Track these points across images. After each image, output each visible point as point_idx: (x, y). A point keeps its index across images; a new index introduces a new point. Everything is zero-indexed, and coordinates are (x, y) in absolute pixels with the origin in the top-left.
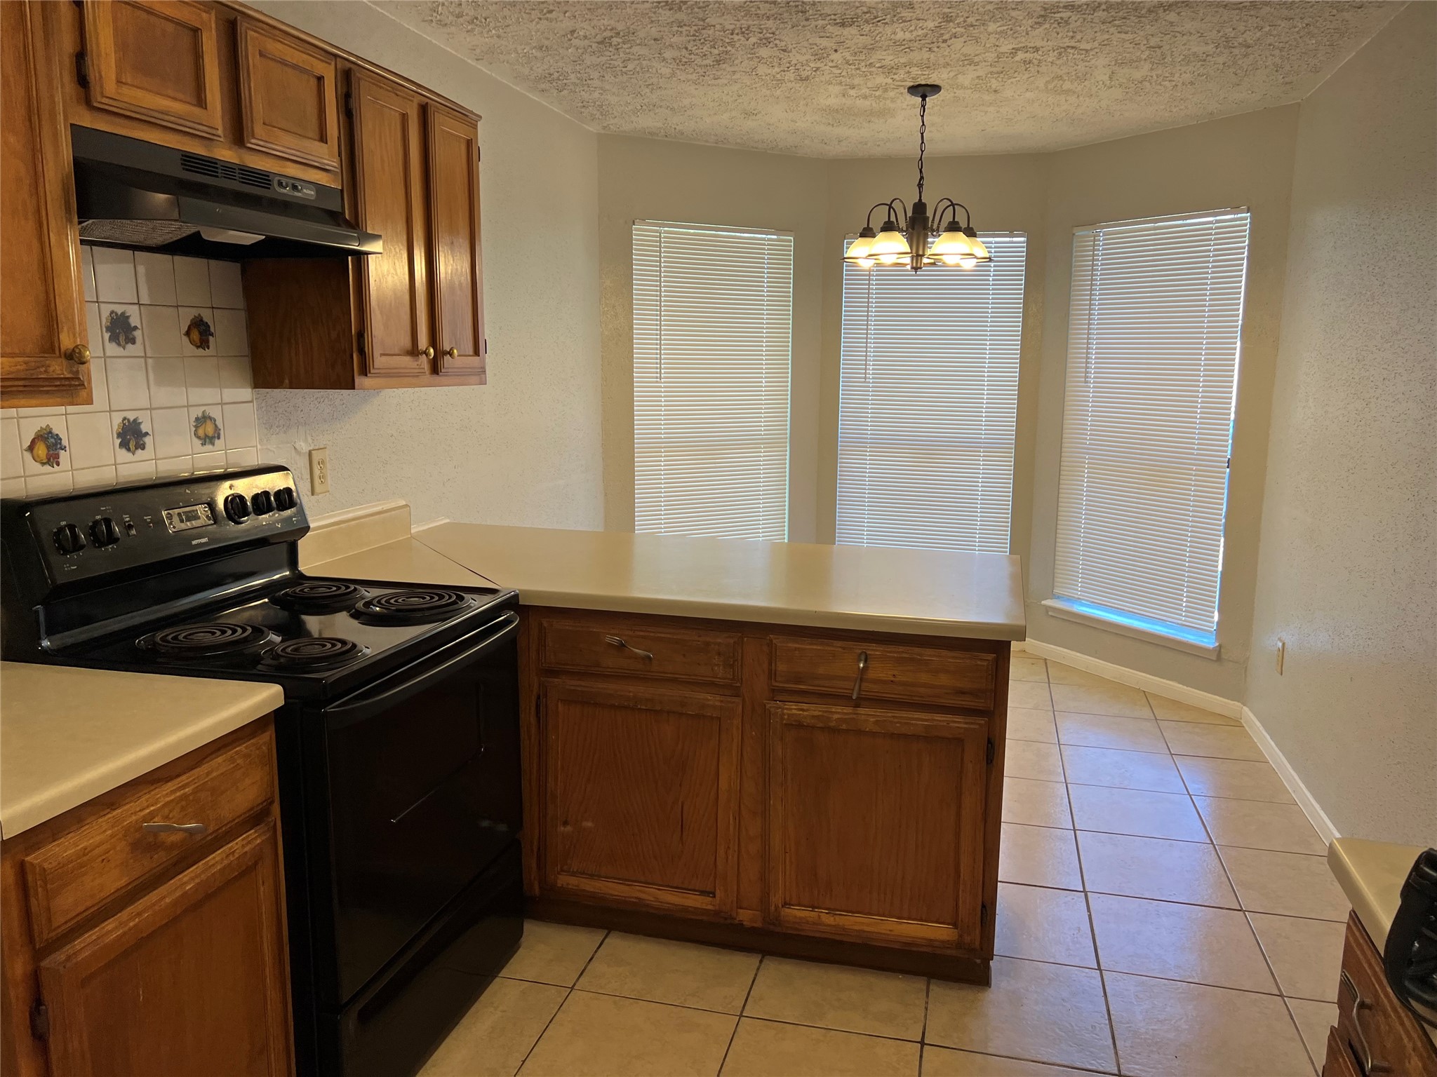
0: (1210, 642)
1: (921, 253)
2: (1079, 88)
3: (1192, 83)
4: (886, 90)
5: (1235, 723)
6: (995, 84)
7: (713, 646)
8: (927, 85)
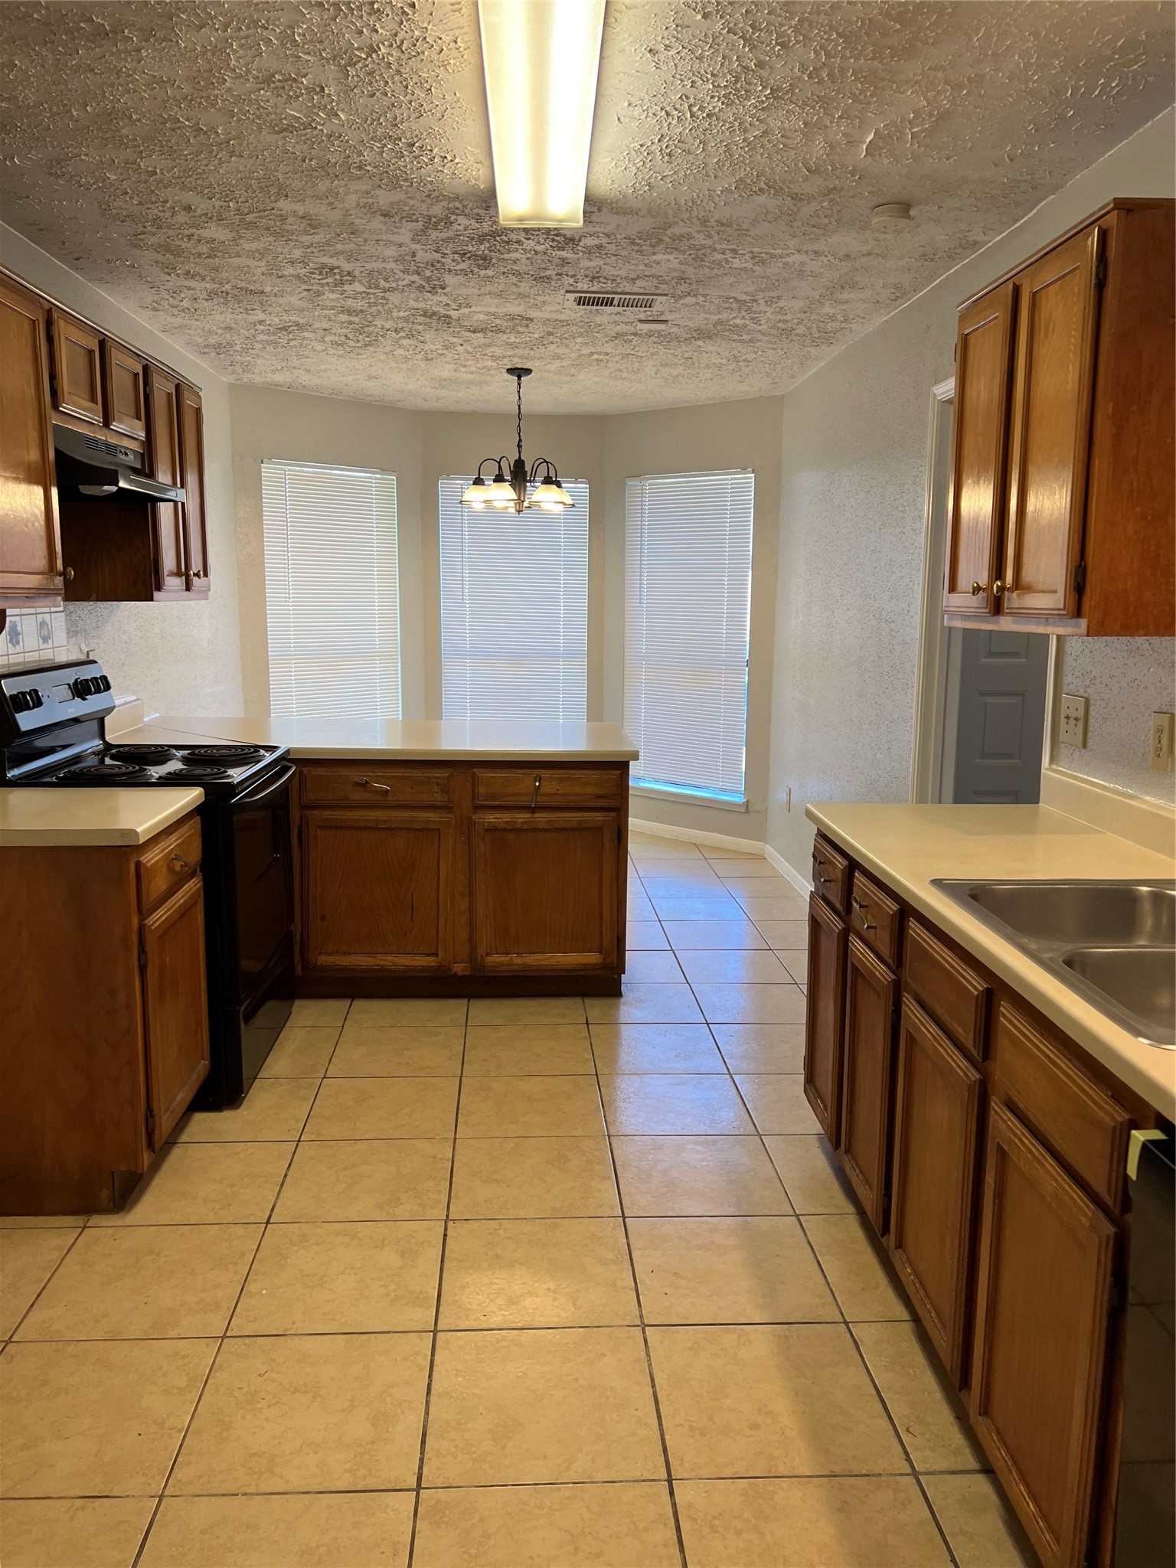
0: (740, 799)
1: (522, 499)
2: (634, 377)
3: (711, 379)
4: (489, 370)
5: (760, 857)
6: (572, 371)
7: (433, 779)
8: (522, 369)
